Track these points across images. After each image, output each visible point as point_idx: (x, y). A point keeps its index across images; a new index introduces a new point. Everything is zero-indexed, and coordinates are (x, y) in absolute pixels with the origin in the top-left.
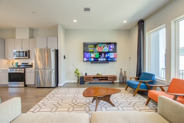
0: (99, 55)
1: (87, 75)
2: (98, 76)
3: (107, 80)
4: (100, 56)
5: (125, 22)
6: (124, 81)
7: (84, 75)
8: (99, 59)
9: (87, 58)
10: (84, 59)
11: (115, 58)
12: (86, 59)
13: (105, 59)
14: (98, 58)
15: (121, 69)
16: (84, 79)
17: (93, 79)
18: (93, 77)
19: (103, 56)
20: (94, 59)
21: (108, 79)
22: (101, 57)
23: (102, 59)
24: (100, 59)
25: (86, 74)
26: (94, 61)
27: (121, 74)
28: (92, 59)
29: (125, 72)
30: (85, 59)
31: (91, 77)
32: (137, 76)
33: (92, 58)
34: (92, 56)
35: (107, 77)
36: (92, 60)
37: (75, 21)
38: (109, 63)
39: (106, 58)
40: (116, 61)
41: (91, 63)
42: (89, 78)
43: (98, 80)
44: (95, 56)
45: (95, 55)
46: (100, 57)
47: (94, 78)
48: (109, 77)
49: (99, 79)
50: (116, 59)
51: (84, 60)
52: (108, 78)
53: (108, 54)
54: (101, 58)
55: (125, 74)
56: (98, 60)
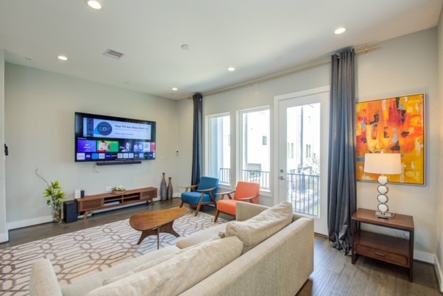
0: (119, 146)
3: (138, 199)
4: (121, 147)
5: (175, 89)
6: (169, 196)
7: (78, 196)
8: (119, 154)
9: (87, 153)
10: (79, 154)
11: (151, 153)
12: (84, 154)
13: (131, 156)
14: (116, 153)
15: (164, 174)
16: (81, 205)
17: (105, 203)
19: (128, 148)
20: (106, 155)
21: (141, 198)
22: (124, 151)
23: (126, 156)
24: (120, 156)
25: (82, 193)
26: (106, 159)
27: (163, 183)
28: (100, 154)
29: (170, 178)
30: (81, 156)
31: (99, 200)
32: (192, 185)
33: (101, 152)
34: (99, 149)
35: (138, 194)
36: (100, 158)
37: (63, 58)
38: (140, 163)
39: (135, 153)
40: (154, 159)
41: (98, 164)
42: (94, 203)
43: (118, 203)
44: (109, 147)
45: (107, 144)
46: (120, 151)
48: (143, 193)
49: (120, 201)
50: (154, 154)
51: (78, 159)
52: (141, 195)
53: (138, 144)
54: (123, 153)
55: (170, 183)
56: (116, 158)
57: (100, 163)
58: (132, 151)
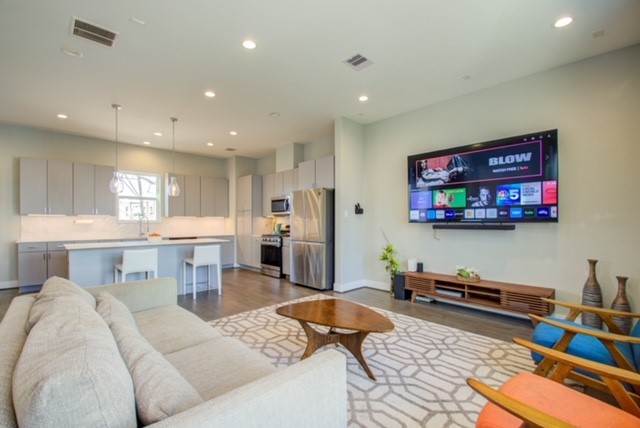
0: (467, 196)
1: (425, 270)
2: (461, 280)
3: (497, 301)
4: (471, 198)
5: (564, 22)
8: (466, 211)
9: (421, 211)
10: (412, 212)
11: (547, 207)
12: (418, 212)
13: (492, 213)
14: (461, 210)
15: (593, 263)
17: (436, 288)
18: (438, 282)
19: (484, 198)
20: (446, 212)
21: (504, 301)
22: (476, 204)
23: (480, 214)
24: (469, 214)
25: (420, 267)
26: (447, 219)
27: (593, 287)
28: (438, 212)
29: (622, 281)
30: (415, 215)
31: (429, 281)
33: (439, 209)
34: (437, 204)
35: (497, 291)
36: (438, 217)
37: (363, 98)
38: (513, 228)
39: (499, 209)
40: (555, 220)
41: (435, 227)
42: (423, 283)
43: (459, 295)
44: (450, 200)
45: (448, 195)
46: (469, 205)
47: (441, 284)
48: (507, 293)
49: (462, 294)
50: (553, 209)
51: (412, 218)
52: (503, 296)
53: (507, 190)
54: (475, 208)
55: (622, 294)
56: (463, 217)
57: (437, 224)
58: (491, 203)
